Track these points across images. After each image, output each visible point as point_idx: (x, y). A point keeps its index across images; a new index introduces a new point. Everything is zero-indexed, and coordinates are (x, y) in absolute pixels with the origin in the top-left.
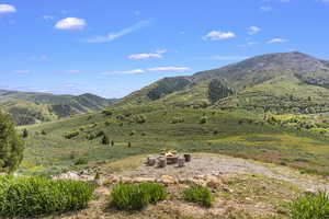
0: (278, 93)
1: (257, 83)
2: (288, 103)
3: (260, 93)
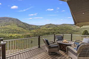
0: (13, 29)
1: (6, 25)
2: (15, 31)
3: (7, 28)
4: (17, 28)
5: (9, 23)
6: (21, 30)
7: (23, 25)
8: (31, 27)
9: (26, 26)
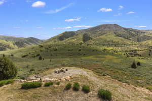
0: (108, 39)
1: (101, 35)
4: (115, 38)
5: (103, 32)
6: (120, 41)
7: (125, 33)
8: (142, 35)
9: (130, 33)
